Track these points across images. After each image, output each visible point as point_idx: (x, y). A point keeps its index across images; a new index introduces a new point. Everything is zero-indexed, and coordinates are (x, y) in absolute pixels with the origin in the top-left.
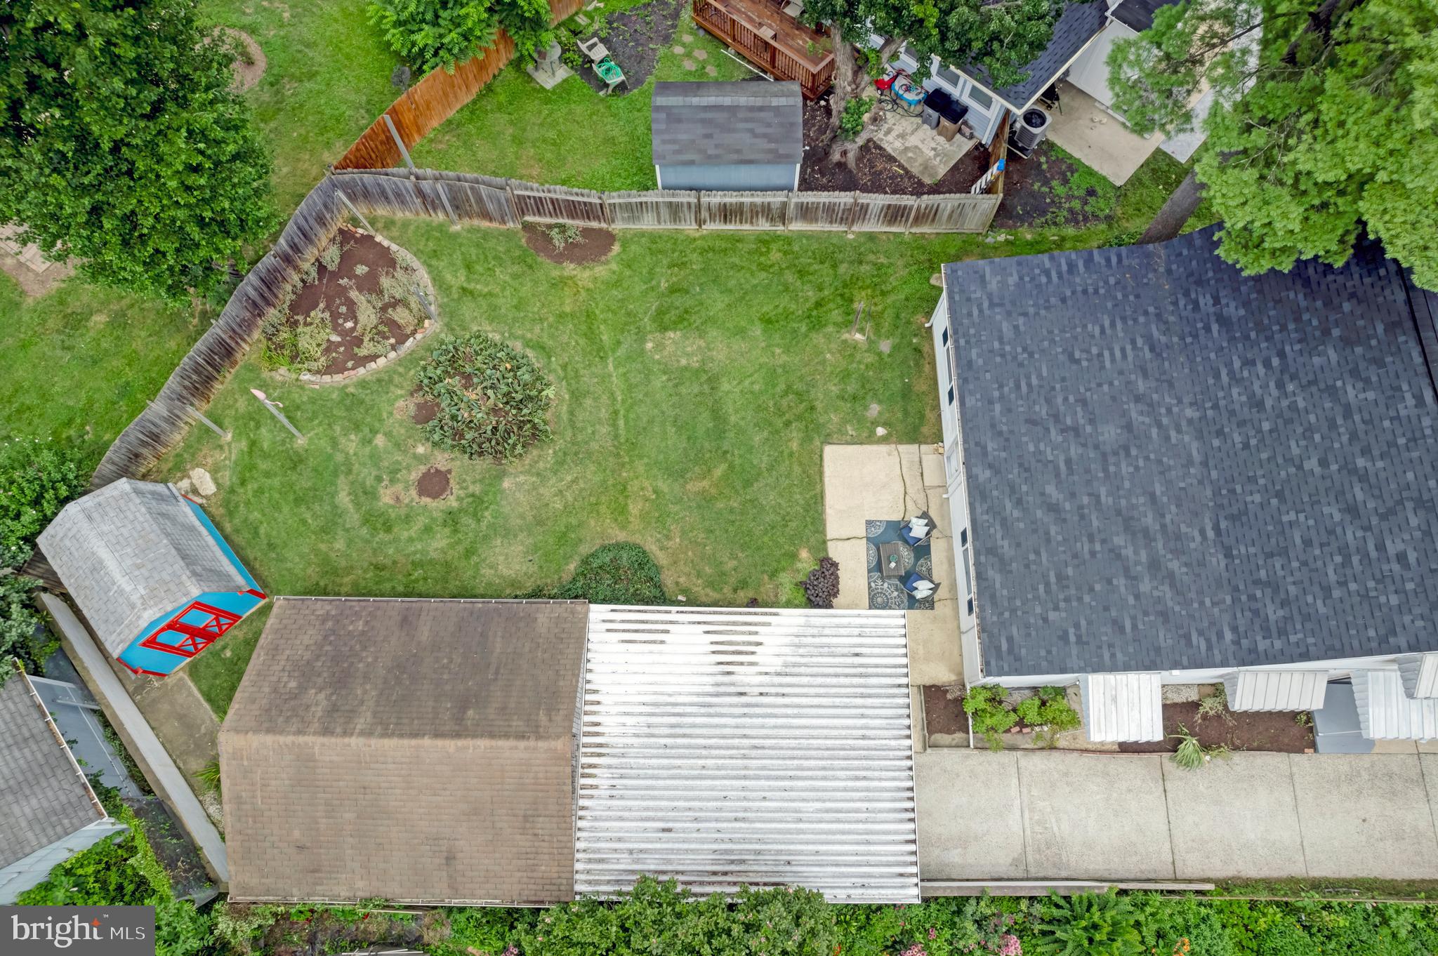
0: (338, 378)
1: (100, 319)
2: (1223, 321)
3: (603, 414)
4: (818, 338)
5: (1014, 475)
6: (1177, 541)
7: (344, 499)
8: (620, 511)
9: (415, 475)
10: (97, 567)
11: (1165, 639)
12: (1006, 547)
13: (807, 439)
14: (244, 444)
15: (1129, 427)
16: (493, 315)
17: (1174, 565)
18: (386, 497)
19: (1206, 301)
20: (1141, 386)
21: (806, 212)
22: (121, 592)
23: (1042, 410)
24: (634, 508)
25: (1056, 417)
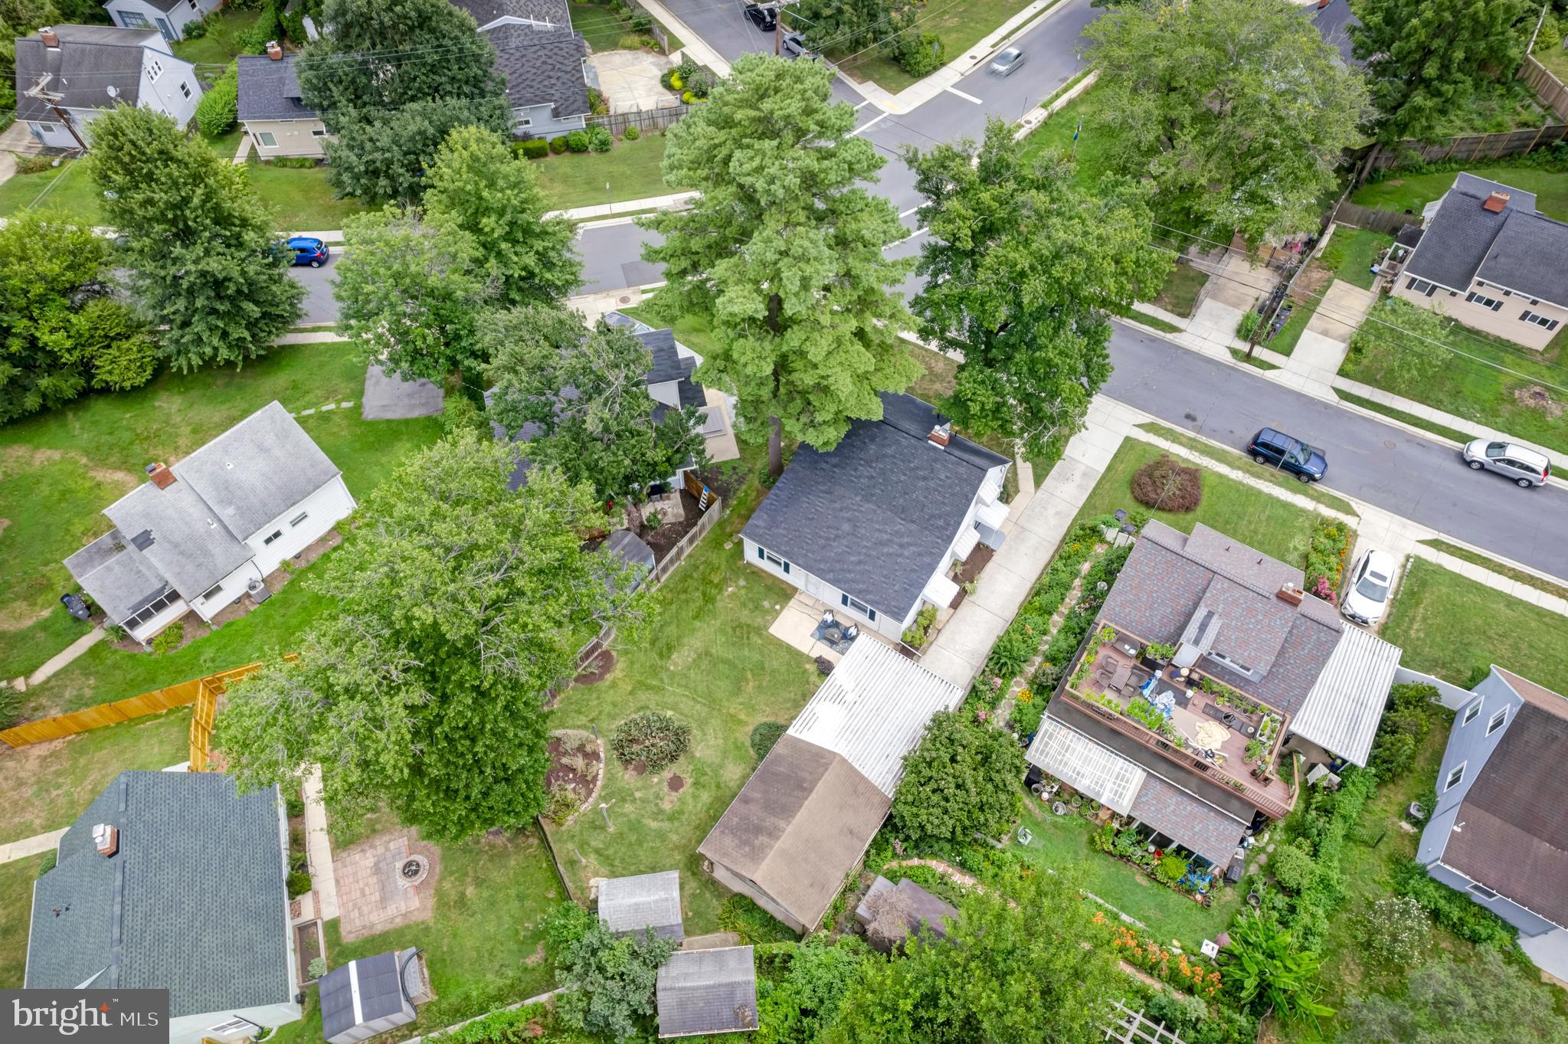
0: (594, 795)
1: (470, 891)
2: (835, 466)
3: (691, 703)
4: (719, 605)
5: (838, 566)
6: (897, 533)
7: (654, 825)
8: (740, 722)
9: (666, 789)
10: (637, 908)
11: (927, 560)
12: (861, 586)
13: (760, 635)
14: (593, 856)
15: (849, 520)
16: (612, 717)
17: (906, 540)
18: (667, 806)
19: (824, 466)
20: (837, 505)
21: (664, 570)
22: (656, 902)
23: (822, 542)
24: (742, 716)
25: (828, 539)
